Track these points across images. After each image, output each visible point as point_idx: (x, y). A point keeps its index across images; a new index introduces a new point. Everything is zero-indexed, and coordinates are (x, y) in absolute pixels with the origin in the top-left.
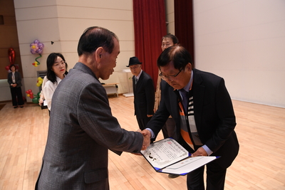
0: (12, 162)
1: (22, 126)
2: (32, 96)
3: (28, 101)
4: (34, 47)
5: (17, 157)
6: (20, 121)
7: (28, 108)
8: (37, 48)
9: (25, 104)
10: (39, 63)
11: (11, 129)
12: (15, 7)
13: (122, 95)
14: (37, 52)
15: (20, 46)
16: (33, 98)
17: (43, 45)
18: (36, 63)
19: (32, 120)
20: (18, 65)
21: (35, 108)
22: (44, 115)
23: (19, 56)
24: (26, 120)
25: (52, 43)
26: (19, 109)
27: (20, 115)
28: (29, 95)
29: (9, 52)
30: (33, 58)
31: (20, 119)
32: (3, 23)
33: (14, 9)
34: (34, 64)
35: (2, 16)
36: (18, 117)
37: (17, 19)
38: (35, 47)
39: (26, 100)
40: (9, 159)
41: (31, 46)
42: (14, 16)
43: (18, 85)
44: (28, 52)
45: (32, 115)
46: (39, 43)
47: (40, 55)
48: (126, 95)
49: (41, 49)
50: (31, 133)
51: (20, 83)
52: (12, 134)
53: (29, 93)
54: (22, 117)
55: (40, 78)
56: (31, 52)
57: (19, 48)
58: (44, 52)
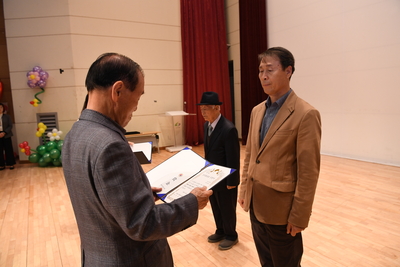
1: (15, 200)
2: (28, 152)
3: (21, 159)
4: (33, 76)
6: (10, 193)
7: (22, 170)
8: (38, 78)
9: (17, 164)
10: (40, 102)
12: (6, 17)
13: (163, 148)
14: (37, 84)
15: (11, 74)
16: (30, 155)
17: (47, 74)
18: (36, 100)
19: (30, 190)
20: (6, 104)
21: (33, 170)
22: (49, 181)
23: (10, 90)
24: (20, 191)
25: (61, 71)
26: (8, 171)
27: (10, 181)
28: (23, 150)
30: (31, 92)
31: (9, 189)
33: (3, 20)
34: (32, 103)
36: (7, 185)
37: (7, 35)
38: (35, 77)
39: (18, 157)
41: (28, 75)
43: (6, 134)
44: (24, 84)
45: (29, 182)
46: (41, 71)
47: (43, 89)
48: (171, 149)
49: (44, 80)
50: (30, 213)
51: (11, 132)
53: (24, 147)
54: (13, 185)
55: (41, 124)
56: (29, 84)
57: (9, 78)
58: (48, 85)
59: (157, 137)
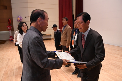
0: (10, 60)
4: (18, 19)
5: (12, 59)
11: (9, 50)
12: (12, 3)
14: (20, 21)
15: (13, 18)
17: (22, 18)
23: (13, 22)
25: (26, 17)
29: (9, 20)
32: (6, 9)
35: (6, 6)
37: (12, 7)
38: (19, 19)
40: (9, 60)
41: (17, 18)
42: (11, 6)
52: (10, 52)
56: (17, 21)
57: (12, 19)
59: (51, 36)
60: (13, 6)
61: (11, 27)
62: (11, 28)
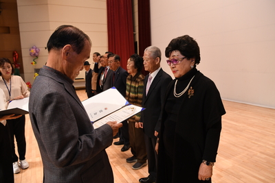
8: (35, 52)
10: (36, 63)
12: (20, 21)
14: (34, 54)
15: (22, 50)
17: (39, 50)
18: (34, 62)
23: (21, 57)
29: (14, 54)
30: (32, 59)
32: (9, 33)
33: (18, 23)
34: (32, 64)
35: (9, 28)
37: (20, 30)
38: (33, 51)
41: (30, 50)
42: (18, 27)
44: (28, 55)
46: (36, 48)
47: (37, 57)
49: (38, 52)
55: (36, 74)
56: (30, 55)
58: (40, 55)
60: (22, 28)
61: (19, 66)
62: (19, 68)
